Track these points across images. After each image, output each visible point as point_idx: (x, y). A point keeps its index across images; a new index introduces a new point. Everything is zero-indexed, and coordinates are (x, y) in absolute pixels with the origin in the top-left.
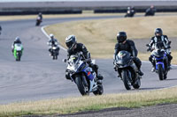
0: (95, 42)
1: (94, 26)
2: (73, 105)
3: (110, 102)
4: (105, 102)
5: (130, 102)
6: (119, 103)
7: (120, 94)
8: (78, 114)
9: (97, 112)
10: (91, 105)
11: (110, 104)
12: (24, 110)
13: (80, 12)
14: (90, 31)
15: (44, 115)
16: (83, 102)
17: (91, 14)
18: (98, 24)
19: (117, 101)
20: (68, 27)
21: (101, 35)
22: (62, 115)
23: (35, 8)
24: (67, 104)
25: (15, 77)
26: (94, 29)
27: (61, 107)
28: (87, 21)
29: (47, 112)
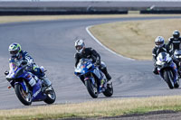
0: (141, 44)
1: (140, 27)
2: (118, 108)
3: (156, 105)
4: (150, 104)
5: (176, 106)
6: (165, 106)
7: (166, 97)
8: (122, 116)
9: (142, 115)
10: (136, 108)
11: (155, 107)
12: (67, 112)
13: (126, 13)
14: (136, 32)
15: (88, 117)
16: (128, 104)
17: (137, 14)
18: (144, 25)
19: (163, 104)
20: (113, 27)
21: (146, 36)
22: (107, 117)
23: (79, 8)
24: (111, 106)
25: (59, 78)
26: (140, 30)
27: (105, 110)
28: (133, 22)
29: (91, 115)
